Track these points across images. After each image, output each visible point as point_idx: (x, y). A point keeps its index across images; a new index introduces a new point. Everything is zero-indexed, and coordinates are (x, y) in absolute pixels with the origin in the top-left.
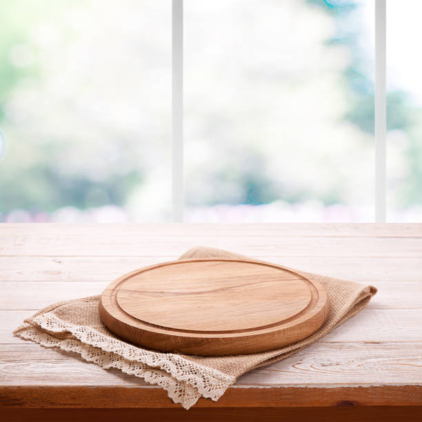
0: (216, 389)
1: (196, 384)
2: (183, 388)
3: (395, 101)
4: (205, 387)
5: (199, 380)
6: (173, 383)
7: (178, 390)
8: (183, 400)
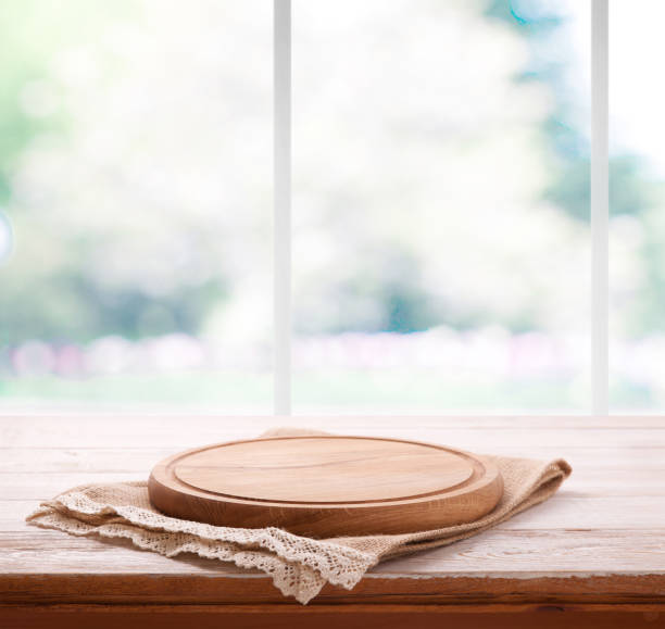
0: (349, 571)
1: (316, 565)
2: (296, 573)
3: (622, 171)
4: (331, 569)
5: (321, 559)
6: (281, 566)
7: (289, 575)
8: (298, 591)
